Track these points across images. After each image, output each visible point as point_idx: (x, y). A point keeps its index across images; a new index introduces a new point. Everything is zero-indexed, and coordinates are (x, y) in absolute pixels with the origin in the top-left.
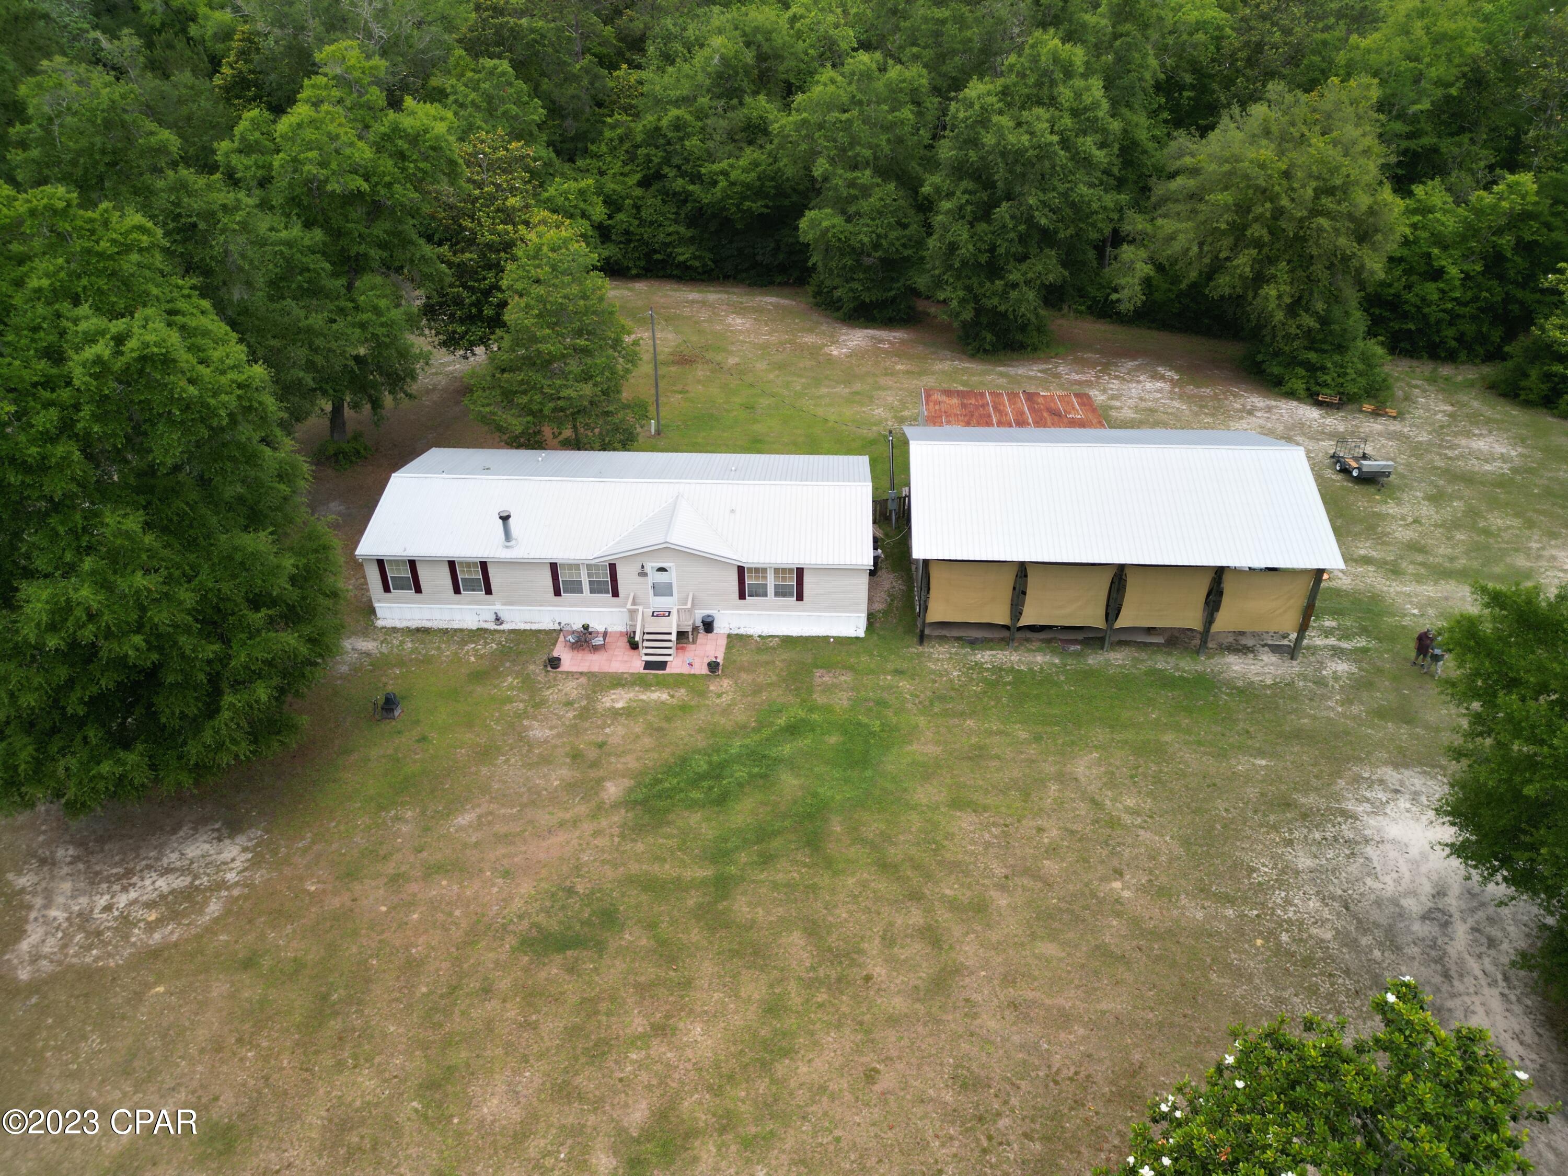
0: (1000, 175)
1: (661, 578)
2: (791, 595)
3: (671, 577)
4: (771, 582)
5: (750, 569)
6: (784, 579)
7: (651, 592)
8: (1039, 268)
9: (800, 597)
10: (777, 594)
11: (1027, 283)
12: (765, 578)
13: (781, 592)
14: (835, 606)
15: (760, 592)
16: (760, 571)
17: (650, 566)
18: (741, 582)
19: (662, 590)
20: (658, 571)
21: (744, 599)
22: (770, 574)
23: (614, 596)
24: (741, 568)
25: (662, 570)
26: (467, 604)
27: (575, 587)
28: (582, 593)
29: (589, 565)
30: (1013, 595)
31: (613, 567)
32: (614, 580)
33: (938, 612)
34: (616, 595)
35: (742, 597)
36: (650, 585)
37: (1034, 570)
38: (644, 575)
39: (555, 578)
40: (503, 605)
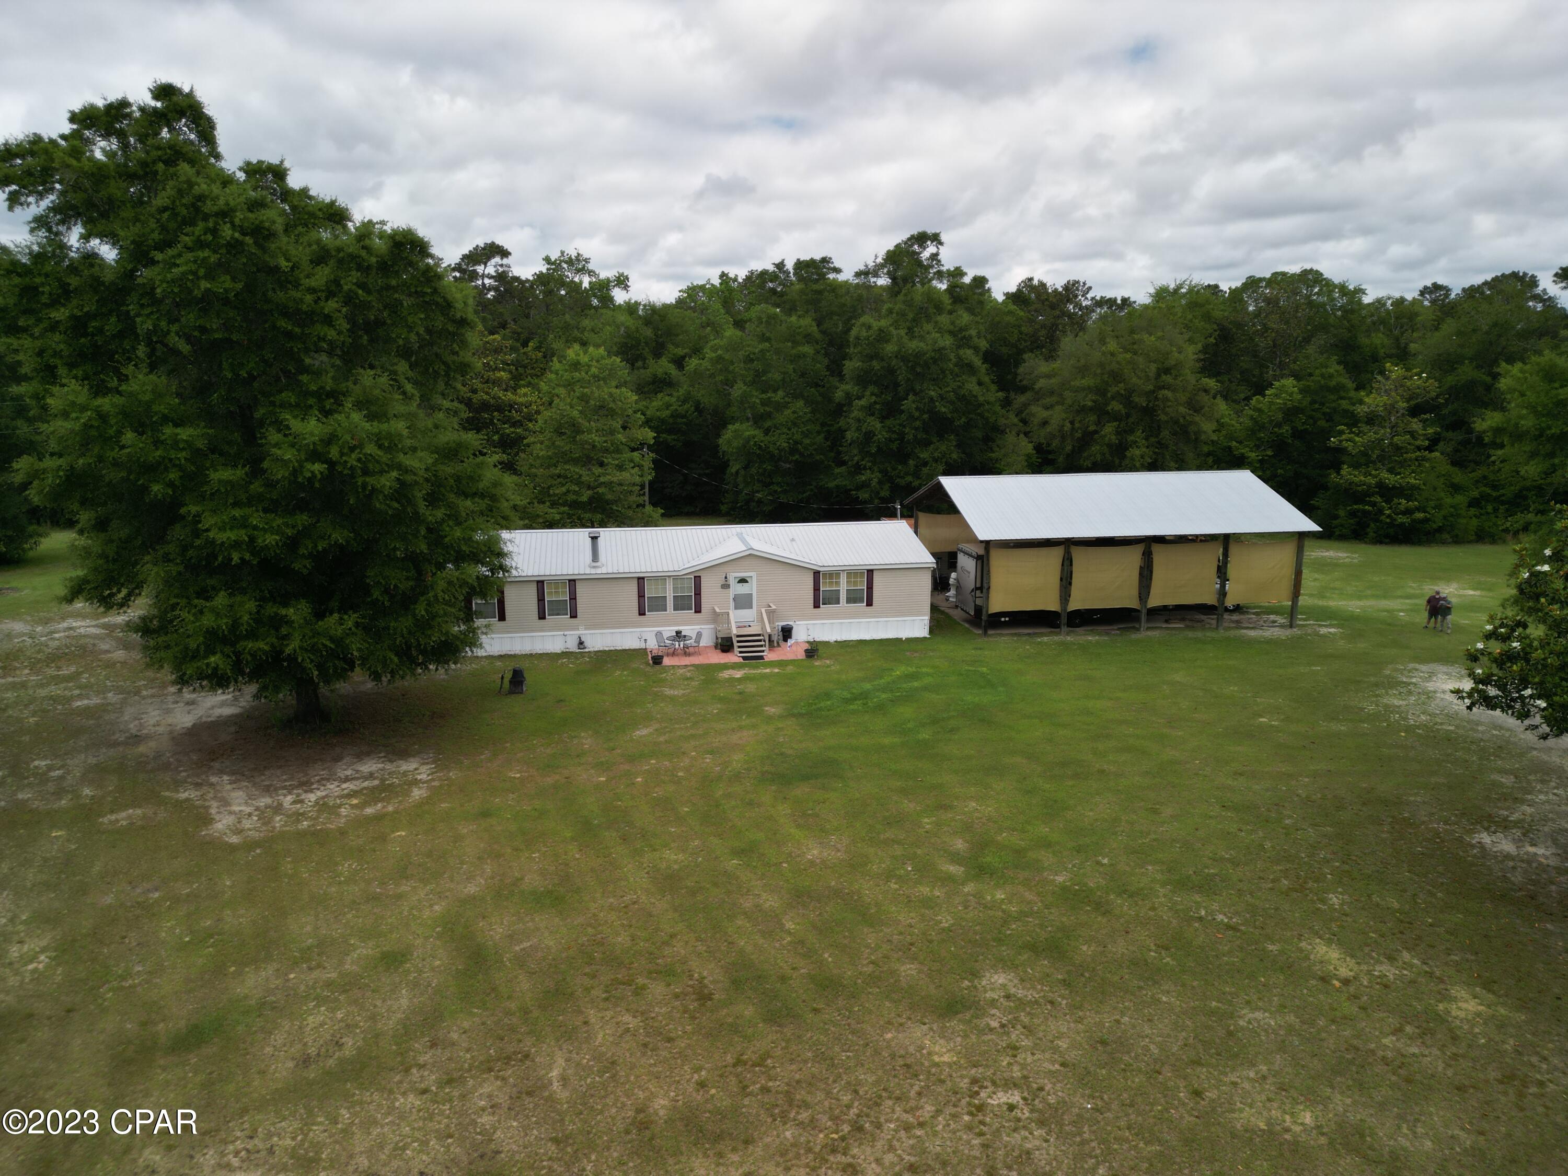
0: (903, 375)
1: (742, 589)
2: (861, 601)
3: (752, 588)
4: (843, 588)
5: (825, 574)
6: (855, 583)
7: (732, 604)
8: (943, 448)
9: (870, 603)
10: (849, 600)
11: (936, 460)
12: (838, 583)
13: (853, 598)
14: (901, 610)
15: (833, 599)
16: (833, 575)
17: (733, 576)
18: (816, 589)
19: (743, 602)
20: (739, 582)
21: (819, 607)
22: (843, 579)
23: (696, 612)
24: (816, 574)
25: (743, 581)
26: (550, 631)
27: (659, 604)
28: (666, 610)
29: (676, 578)
30: (1061, 579)
31: (698, 579)
32: (698, 594)
33: (998, 603)
34: (698, 610)
35: (816, 606)
36: (731, 597)
37: (1077, 553)
38: (726, 586)
39: (641, 596)
40: (586, 629)
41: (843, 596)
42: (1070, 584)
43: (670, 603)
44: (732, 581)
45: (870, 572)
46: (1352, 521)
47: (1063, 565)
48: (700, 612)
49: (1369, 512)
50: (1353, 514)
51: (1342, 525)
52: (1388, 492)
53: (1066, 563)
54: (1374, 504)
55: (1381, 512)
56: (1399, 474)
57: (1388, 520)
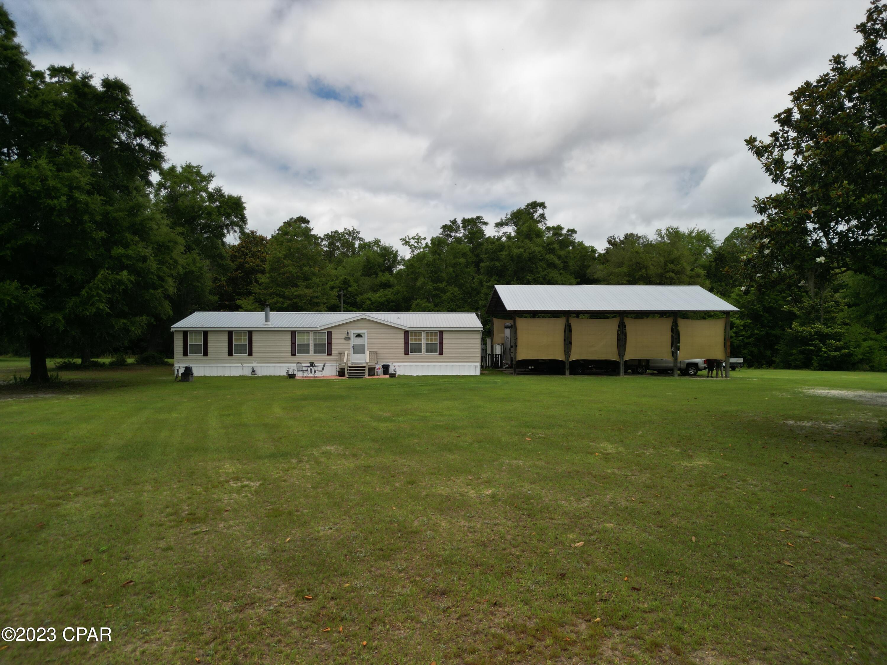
1: (358, 341)
2: (435, 351)
4: (424, 342)
5: (412, 333)
6: (431, 340)
7: (351, 350)
9: (441, 353)
10: (427, 351)
12: (420, 340)
13: (430, 349)
14: (461, 358)
15: (417, 349)
16: (417, 333)
17: (352, 333)
18: (406, 343)
19: (358, 350)
20: (356, 337)
21: (408, 354)
22: (424, 336)
23: (328, 355)
24: (406, 333)
25: (359, 336)
26: (235, 363)
27: (305, 349)
28: (309, 353)
29: (316, 332)
30: (565, 340)
31: (330, 334)
32: (330, 343)
33: (523, 354)
34: (330, 354)
35: (406, 354)
36: (351, 345)
37: (574, 322)
38: (348, 339)
39: (293, 343)
40: (257, 363)
41: (424, 348)
42: (571, 343)
43: (312, 348)
44: (351, 336)
45: (441, 333)
46: (801, 356)
47: (565, 331)
48: (331, 355)
49: (812, 350)
50: (802, 352)
51: (796, 360)
52: (823, 337)
53: (567, 328)
54: (815, 345)
55: (820, 350)
56: (830, 327)
57: (825, 355)
